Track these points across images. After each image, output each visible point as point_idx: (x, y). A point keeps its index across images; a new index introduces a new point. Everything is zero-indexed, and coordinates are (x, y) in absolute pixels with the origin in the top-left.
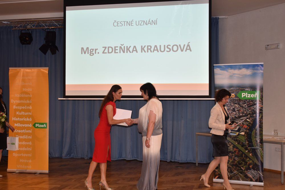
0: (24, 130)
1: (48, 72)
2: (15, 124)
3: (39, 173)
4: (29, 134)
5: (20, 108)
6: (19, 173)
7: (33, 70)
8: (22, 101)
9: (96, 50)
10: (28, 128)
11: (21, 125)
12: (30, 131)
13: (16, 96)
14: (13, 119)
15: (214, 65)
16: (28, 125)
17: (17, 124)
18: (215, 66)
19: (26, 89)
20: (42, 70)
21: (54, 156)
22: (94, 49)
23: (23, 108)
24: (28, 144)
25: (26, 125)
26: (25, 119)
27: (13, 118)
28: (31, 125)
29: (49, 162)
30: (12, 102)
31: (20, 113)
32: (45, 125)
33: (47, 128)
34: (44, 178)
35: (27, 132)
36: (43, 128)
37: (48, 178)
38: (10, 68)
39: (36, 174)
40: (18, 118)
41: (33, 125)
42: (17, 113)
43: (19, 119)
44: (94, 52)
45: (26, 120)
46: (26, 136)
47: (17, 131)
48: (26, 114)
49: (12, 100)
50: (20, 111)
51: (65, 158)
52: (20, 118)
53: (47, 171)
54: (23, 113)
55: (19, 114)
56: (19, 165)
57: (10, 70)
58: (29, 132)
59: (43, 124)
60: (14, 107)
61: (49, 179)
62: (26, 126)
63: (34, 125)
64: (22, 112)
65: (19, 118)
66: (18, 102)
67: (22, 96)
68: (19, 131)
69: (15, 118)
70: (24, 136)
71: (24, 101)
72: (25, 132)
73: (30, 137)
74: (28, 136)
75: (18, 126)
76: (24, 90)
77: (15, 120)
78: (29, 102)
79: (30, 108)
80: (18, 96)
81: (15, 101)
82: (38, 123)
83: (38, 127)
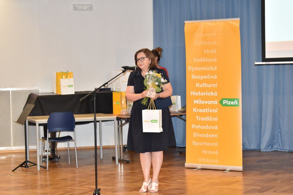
0: (206, 110)
1: (239, 25)
2: (195, 101)
3: (229, 169)
4: (213, 115)
5: (202, 77)
6: (202, 169)
7: (217, 22)
8: (203, 68)
10: (212, 107)
11: (203, 102)
12: (216, 111)
13: (195, 61)
14: (191, 93)
16: (212, 102)
17: (197, 101)
19: (209, 51)
20: (231, 22)
21: (249, 148)
23: (205, 77)
24: (213, 128)
25: (210, 102)
26: (208, 94)
28: (216, 102)
29: (243, 157)
30: (189, 70)
31: (201, 86)
34: (237, 177)
35: (211, 111)
36: (234, 105)
37: (242, 177)
38: (186, 22)
39: (225, 172)
40: (198, 92)
41: (219, 102)
42: (197, 85)
43: (200, 94)
46: (209, 118)
47: (198, 110)
48: (209, 86)
49: (189, 67)
50: (201, 82)
51: (265, 150)
52: (201, 92)
53: (240, 168)
54: (205, 84)
55: (199, 86)
56: (201, 158)
57: (186, 24)
58: (213, 112)
59: (233, 100)
60: (192, 77)
61: (243, 179)
62: (210, 103)
63: (221, 102)
64: (204, 83)
65: (199, 93)
66: (200, 69)
67: (204, 61)
68: (200, 111)
69: (195, 91)
70: (207, 117)
71: (207, 68)
72: (209, 112)
73: (215, 119)
74: (212, 118)
75: (199, 103)
76: (206, 52)
77: (195, 95)
78: (213, 68)
79: (215, 77)
80: (197, 61)
81: (194, 68)
82: (226, 99)
83: (227, 104)
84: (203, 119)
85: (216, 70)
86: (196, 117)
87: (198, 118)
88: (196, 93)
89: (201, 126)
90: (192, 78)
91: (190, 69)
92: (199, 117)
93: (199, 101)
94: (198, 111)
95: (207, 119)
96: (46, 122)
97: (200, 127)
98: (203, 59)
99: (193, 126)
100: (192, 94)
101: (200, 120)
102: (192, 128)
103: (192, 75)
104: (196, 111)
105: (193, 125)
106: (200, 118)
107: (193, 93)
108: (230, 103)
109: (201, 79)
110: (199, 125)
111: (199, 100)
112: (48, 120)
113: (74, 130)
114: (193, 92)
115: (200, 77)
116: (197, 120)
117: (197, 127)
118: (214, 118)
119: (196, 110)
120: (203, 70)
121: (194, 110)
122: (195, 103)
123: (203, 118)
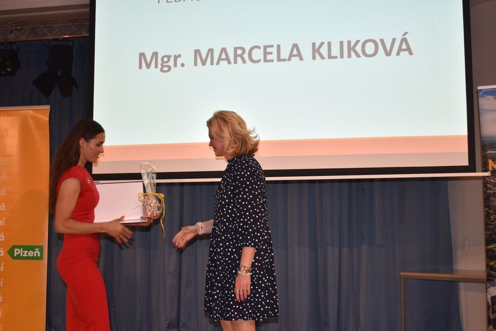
9: (176, 57)
15: (479, 88)
18: (481, 90)
22: (170, 56)
32: (37, 252)
33: (42, 259)
44: (171, 63)
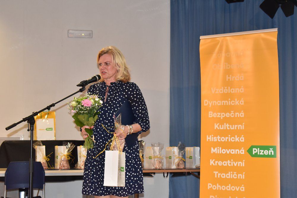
0: (229, 162)
1: (276, 40)
2: (212, 149)
4: (238, 170)
5: (222, 115)
8: (225, 102)
10: (237, 157)
11: (224, 151)
12: (242, 164)
13: (213, 92)
14: (208, 138)
16: (236, 150)
17: (216, 148)
19: (233, 77)
23: (228, 115)
24: (237, 190)
25: (233, 151)
26: (231, 139)
27: (207, 136)
28: (242, 151)
30: (205, 105)
31: (222, 127)
35: (235, 165)
36: (268, 156)
38: (201, 37)
40: (217, 137)
41: (248, 151)
42: (216, 126)
43: (220, 139)
45: (233, 139)
46: (233, 174)
47: (216, 162)
48: (233, 128)
49: (205, 101)
50: (222, 122)
52: (221, 137)
54: (228, 125)
55: (218, 128)
57: (201, 41)
58: (239, 165)
59: (267, 148)
60: (210, 114)
62: (234, 153)
63: (250, 151)
64: (225, 124)
65: (219, 137)
66: (219, 103)
67: (226, 91)
68: (220, 163)
69: (212, 136)
70: (229, 172)
71: (229, 101)
72: (232, 165)
73: (242, 176)
74: (237, 174)
75: (218, 153)
76: (229, 79)
77: (212, 140)
78: (239, 102)
79: (242, 115)
80: (217, 92)
81: (212, 102)
82: (256, 147)
83: (258, 154)
84: (224, 176)
85: (243, 104)
86: (214, 172)
87: (217, 174)
88: (214, 138)
89: (220, 186)
90: (210, 117)
91: (206, 103)
92: (217, 172)
93: (218, 150)
94: (216, 165)
95: (229, 175)
96: (4, 176)
97: (219, 188)
98: (224, 89)
99: (210, 186)
100: (209, 140)
101: (219, 177)
102: (209, 188)
103: (210, 112)
104: (214, 164)
105: (209, 184)
106: (219, 174)
107: (210, 138)
108: (263, 152)
109: (222, 118)
110: (218, 184)
111: (218, 148)
112: (6, 172)
113: (43, 188)
114: (210, 136)
115: (220, 115)
116: (216, 176)
117: (214, 187)
118: (239, 175)
119: (214, 162)
120: (225, 104)
121: (212, 162)
122: (212, 152)
123: (224, 174)
